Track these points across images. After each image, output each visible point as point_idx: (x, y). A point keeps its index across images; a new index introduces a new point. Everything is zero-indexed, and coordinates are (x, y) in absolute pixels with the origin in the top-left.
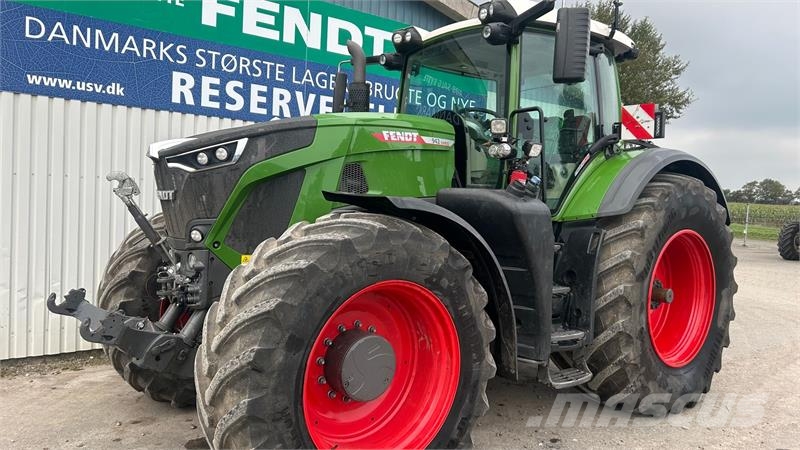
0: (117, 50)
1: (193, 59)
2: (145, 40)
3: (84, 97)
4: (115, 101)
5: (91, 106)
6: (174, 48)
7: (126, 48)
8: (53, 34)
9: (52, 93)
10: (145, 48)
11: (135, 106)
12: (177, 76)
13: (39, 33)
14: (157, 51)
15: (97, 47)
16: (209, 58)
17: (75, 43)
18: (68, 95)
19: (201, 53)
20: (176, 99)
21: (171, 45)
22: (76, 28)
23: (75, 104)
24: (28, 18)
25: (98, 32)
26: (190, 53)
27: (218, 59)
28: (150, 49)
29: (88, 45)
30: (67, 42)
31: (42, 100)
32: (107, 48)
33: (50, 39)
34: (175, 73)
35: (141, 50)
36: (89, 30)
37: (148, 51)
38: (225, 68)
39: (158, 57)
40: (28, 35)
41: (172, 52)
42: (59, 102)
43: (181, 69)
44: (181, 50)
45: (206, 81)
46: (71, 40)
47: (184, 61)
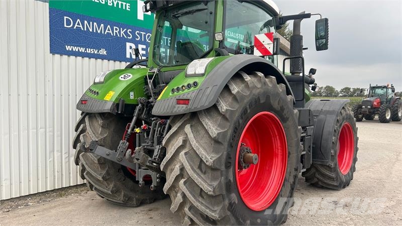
0: (103, 33)
1: (135, 37)
2: (115, 27)
3: (90, 56)
4: (103, 57)
5: (93, 60)
6: (127, 31)
7: (107, 31)
8: (76, 25)
9: (77, 54)
10: (115, 31)
11: (111, 60)
12: (128, 45)
13: (70, 25)
14: (120, 32)
15: (95, 31)
16: (141, 35)
17: (85, 30)
18: (83, 55)
19: (138, 33)
20: (128, 56)
21: (125, 29)
22: (86, 22)
23: (86, 59)
24: (65, 17)
25: (95, 24)
26: (133, 33)
27: (145, 35)
28: (117, 31)
29: (91, 30)
30: (82, 29)
31: (72, 58)
32: (99, 32)
33: (75, 28)
34: (127, 43)
35: (113, 32)
36: (91, 23)
37: (116, 33)
38: (147, 40)
39: (120, 35)
40: (65, 26)
41: (126, 33)
42: (79, 58)
43: (130, 41)
44: (130, 32)
45: (140, 47)
46: (84, 28)
47: (131, 38)
